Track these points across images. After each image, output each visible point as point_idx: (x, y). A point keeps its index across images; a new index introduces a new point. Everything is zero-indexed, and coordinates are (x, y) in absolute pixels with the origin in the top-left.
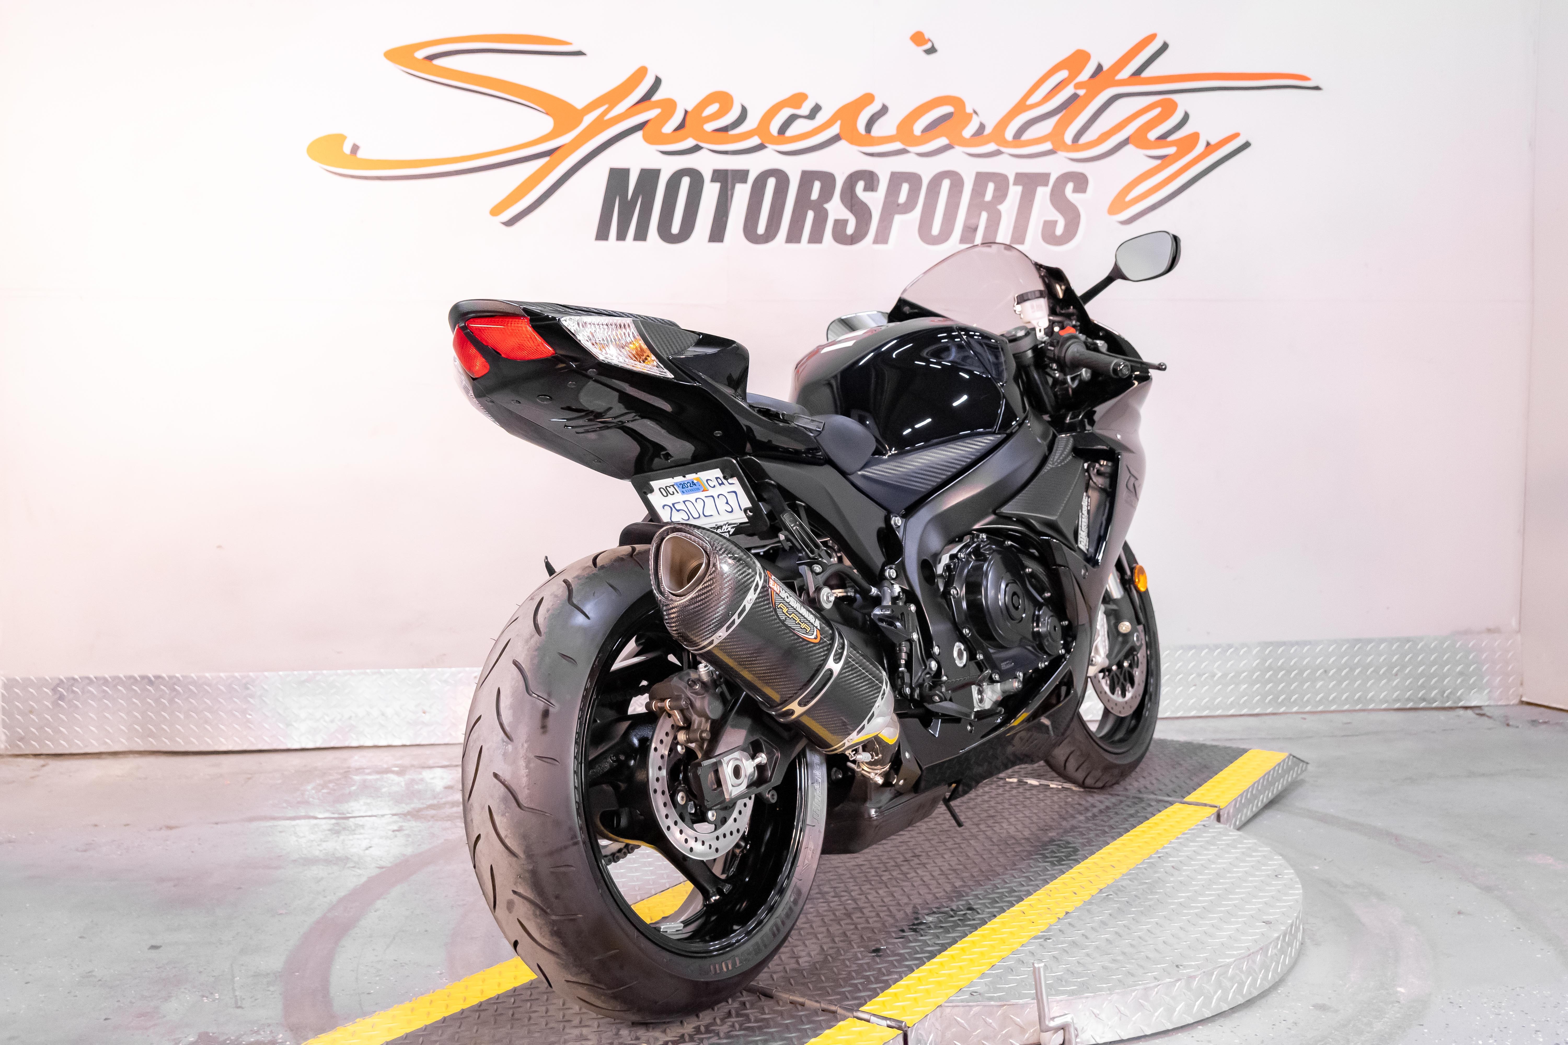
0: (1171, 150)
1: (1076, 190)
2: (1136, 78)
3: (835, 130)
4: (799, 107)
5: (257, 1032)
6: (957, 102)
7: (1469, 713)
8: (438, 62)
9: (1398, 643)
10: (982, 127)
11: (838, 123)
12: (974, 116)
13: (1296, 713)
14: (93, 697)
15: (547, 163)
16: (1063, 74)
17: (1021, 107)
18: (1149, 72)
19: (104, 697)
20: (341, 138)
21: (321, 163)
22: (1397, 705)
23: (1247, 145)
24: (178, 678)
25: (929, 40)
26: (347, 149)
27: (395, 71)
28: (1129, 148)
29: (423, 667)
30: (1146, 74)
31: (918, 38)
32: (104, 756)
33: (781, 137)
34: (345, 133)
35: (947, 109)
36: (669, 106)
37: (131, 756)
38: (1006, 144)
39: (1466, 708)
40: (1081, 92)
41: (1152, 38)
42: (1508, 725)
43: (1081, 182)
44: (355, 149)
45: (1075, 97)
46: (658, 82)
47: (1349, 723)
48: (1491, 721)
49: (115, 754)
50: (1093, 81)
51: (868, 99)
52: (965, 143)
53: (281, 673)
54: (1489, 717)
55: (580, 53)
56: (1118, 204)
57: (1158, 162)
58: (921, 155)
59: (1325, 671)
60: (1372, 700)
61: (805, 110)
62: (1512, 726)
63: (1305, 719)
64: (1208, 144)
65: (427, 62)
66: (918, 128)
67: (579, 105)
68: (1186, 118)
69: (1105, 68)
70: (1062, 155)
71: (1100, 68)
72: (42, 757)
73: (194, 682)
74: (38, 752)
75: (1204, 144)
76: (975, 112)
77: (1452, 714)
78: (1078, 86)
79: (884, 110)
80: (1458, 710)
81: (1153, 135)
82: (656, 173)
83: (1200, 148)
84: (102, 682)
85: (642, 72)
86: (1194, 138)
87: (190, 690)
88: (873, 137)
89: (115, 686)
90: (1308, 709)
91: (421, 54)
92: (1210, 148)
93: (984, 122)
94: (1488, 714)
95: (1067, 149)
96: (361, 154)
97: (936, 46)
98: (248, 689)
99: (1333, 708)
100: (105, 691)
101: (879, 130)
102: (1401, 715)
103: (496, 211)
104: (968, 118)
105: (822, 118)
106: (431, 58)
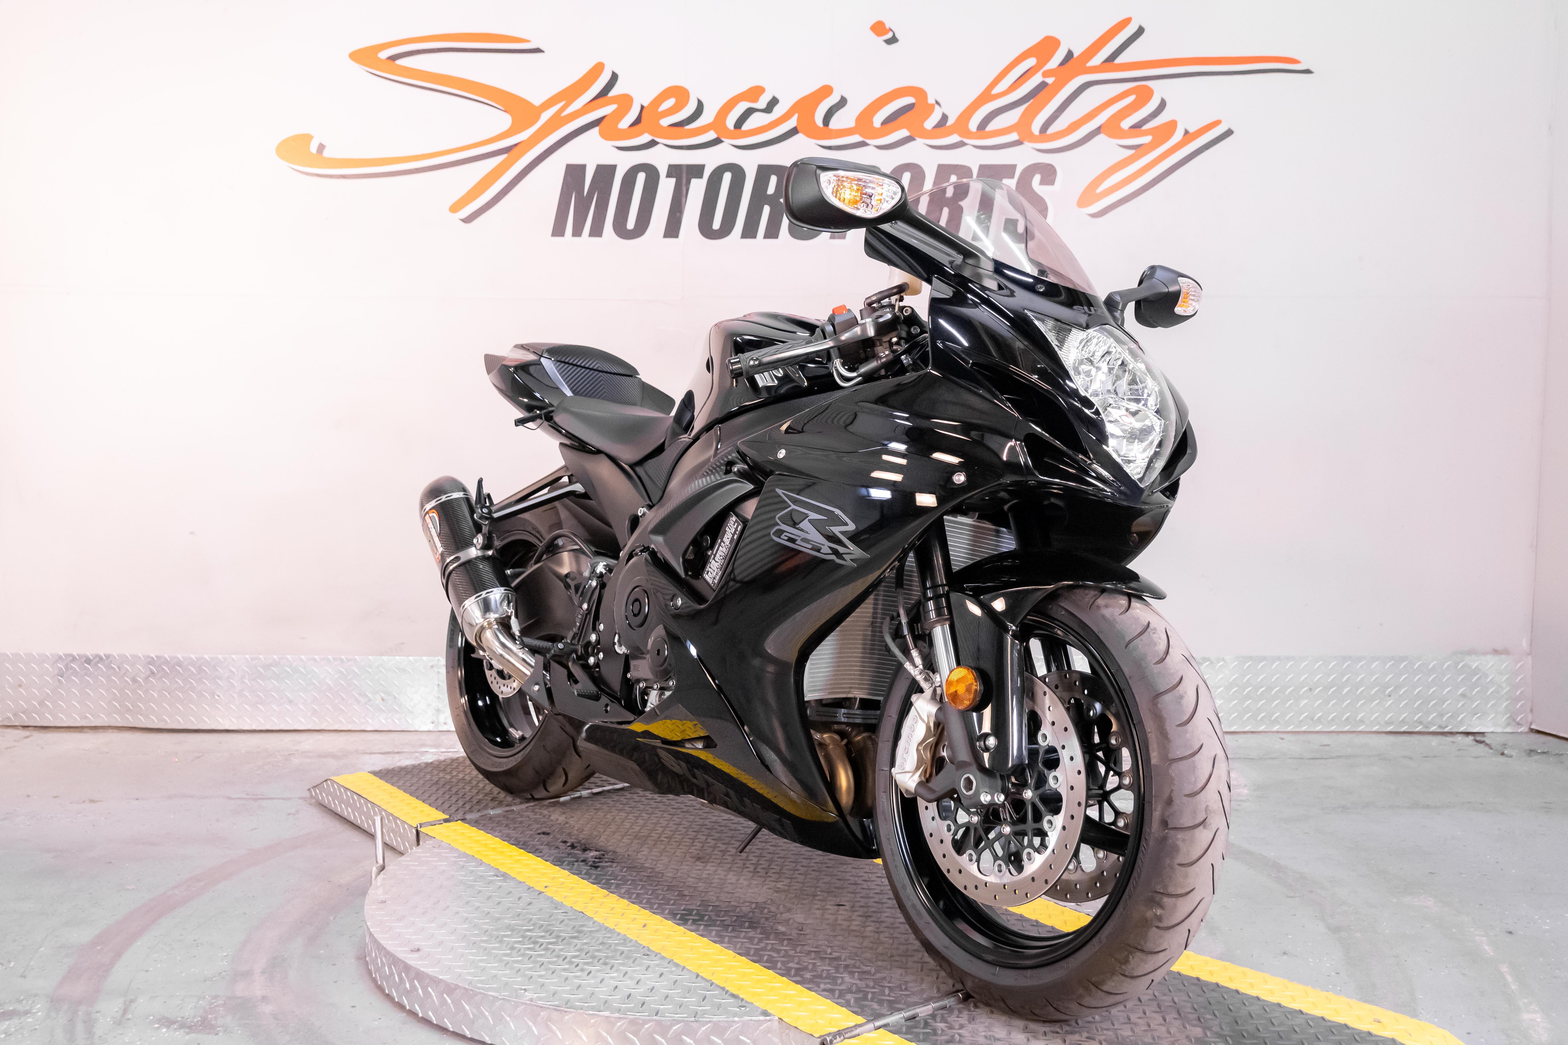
0: (1147, 139)
1: (1043, 182)
2: (1109, 64)
3: (792, 123)
4: (756, 100)
5: (20, 1002)
6: (919, 93)
7: (1471, 738)
8: (401, 62)
9: (1392, 662)
10: (945, 118)
11: (796, 116)
12: (937, 107)
13: (1278, 732)
14: (75, 673)
15: (506, 159)
16: (1031, 62)
17: (986, 96)
18: (1122, 59)
19: (86, 674)
20: (308, 138)
21: (289, 162)
22: (1390, 729)
23: (1229, 133)
24: (152, 658)
25: (891, 30)
26: (313, 148)
27: (359, 71)
28: (1101, 138)
29: (382, 654)
30: (1119, 60)
31: (879, 28)
32: (85, 730)
33: (738, 131)
34: (312, 134)
35: (909, 100)
36: (626, 101)
37: (110, 731)
38: (970, 135)
39: (1467, 734)
40: (1050, 80)
41: (1127, 22)
42: (1503, 754)
43: (1048, 174)
44: (321, 148)
45: (1043, 85)
46: (614, 77)
47: (1328, 745)
48: (1487, 749)
49: (95, 728)
50: (1063, 68)
51: (826, 91)
52: (926, 135)
53: (247, 656)
54: (1487, 745)
55: (538, 50)
56: (1088, 196)
57: (1132, 152)
58: (880, 147)
59: (1310, 689)
60: (1362, 721)
61: (762, 103)
62: (1508, 756)
63: (1283, 739)
64: (1186, 132)
65: (390, 62)
66: (878, 120)
67: (537, 102)
68: (1163, 105)
69: (1076, 55)
70: (1028, 146)
71: (1070, 54)
72: (30, 728)
73: (166, 662)
74: (26, 724)
75: (1183, 132)
76: (937, 103)
77: (1450, 739)
78: (1046, 74)
79: (843, 102)
80: (1458, 735)
81: (1126, 124)
82: (612, 169)
83: (1178, 136)
84: (85, 659)
85: (599, 68)
86: (1172, 126)
87: (163, 669)
88: (831, 130)
89: (96, 664)
90: (1290, 729)
91: (384, 55)
92: (1188, 136)
93: (947, 113)
94: (1488, 741)
95: (1032, 138)
96: (326, 154)
97: (897, 36)
98: (217, 670)
99: (1318, 729)
100: (86, 668)
101: (836, 123)
102: (1391, 738)
103: (455, 208)
104: (930, 109)
105: (779, 111)
106: (393, 58)
